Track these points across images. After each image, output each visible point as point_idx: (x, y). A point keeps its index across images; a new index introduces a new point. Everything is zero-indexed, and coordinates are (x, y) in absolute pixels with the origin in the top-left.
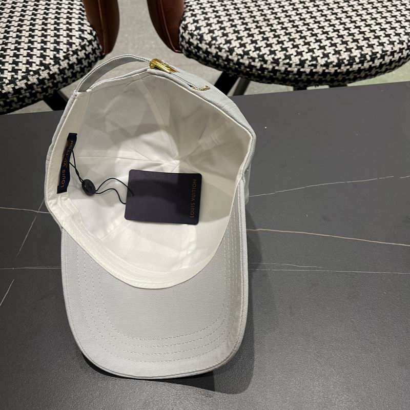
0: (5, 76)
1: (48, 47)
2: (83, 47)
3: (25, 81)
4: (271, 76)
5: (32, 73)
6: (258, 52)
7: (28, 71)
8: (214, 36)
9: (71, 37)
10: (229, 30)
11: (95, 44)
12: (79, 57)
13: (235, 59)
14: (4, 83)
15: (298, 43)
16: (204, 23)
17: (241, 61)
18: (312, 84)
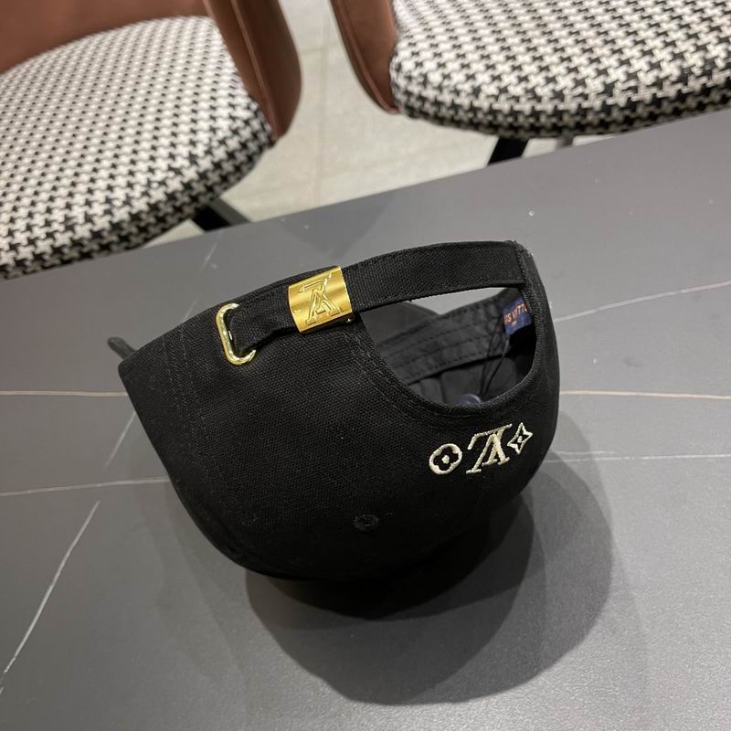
0: (116, 196)
1: (180, 141)
2: (235, 132)
3: (145, 199)
4: (554, 124)
5: (155, 185)
6: (524, 85)
7: (149, 183)
8: (447, 72)
9: (215, 119)
10: (472, 57)
12: (230, 149)
13: (486, 105)
15: (600, 54)
16: (429, 54)
17: (496, 106)
18: (637, 125)
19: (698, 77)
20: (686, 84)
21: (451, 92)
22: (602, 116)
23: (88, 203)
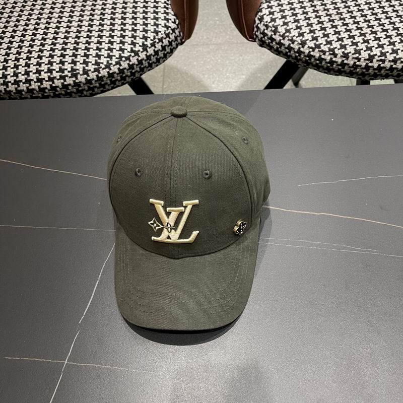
0: (101, 61)
1: (138, 35)
3: (118, 66)
4: (339, 69)
5: (124, 59)
6: (329, 46)
7: (121, 57)
8: (288, 28)
9: (157, 25)
10: (303, 23)
11: (177, 31)
12: (164, 45)
13: (307, 52)
14: (101, 67)
15: (369, 38)
16: (279, 15)
17: (312, 53)
18: (378, 78)
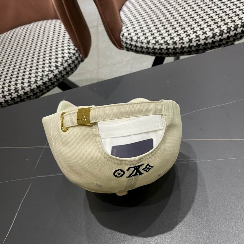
0: (32, 80)
1: (52, 61)
2: (70, 58)
3: (42, 81)
4: (174, 52)
5: (45, 76)
6: (163, 40)
8: (138, 36)
9: (63, 54)
13: (152, 47)
15: (187, 30)
16: (133, 31)
19: (218, 36)
20: (215, 39)
21: (140, 43)
22: (189, 49)
23: (23, 83)
